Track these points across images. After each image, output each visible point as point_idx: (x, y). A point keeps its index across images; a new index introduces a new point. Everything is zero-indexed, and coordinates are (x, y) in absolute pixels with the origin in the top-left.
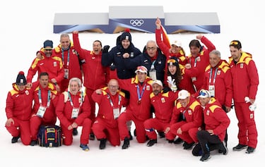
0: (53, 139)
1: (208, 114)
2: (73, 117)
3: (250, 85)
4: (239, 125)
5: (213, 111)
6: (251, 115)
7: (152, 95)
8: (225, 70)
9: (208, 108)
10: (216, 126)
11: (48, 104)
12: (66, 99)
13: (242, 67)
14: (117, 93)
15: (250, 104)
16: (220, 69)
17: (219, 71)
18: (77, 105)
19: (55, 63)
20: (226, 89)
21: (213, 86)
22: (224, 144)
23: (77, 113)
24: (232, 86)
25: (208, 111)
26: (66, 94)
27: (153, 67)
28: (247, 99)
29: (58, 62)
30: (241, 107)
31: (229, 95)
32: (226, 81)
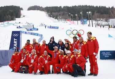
0: (24, 70)
1: (77, 58)
2: (31, 62)
3: (95, 48)
4: (91, 65)
5: (79, 57)
6: (96, 60)
7: (60, 56)
8: (85, 44)
9: (77, 56)
10: (80, 63)
11: (25, 58)
12: (29, 56)
13: (92, 41)
14: (47, 56)
15: (95, 56)
16: (83, 43)
17: (83, 44)
18: (33, 58)
19: (30, 47)
20: (85, 51)
21: (80, 50)
22: (84, 72)
23: (33, 61)
24: (88, 49)
25: (77, 57)
26: (30, 55)
27: (60, 47)
28: (94, 53)
29: (31, 47)
30: (91, 57)
31: (87, 53)
32: (85, 47)
